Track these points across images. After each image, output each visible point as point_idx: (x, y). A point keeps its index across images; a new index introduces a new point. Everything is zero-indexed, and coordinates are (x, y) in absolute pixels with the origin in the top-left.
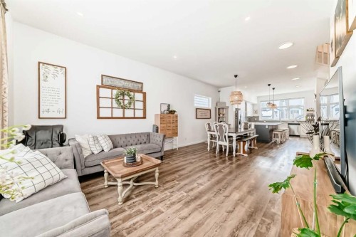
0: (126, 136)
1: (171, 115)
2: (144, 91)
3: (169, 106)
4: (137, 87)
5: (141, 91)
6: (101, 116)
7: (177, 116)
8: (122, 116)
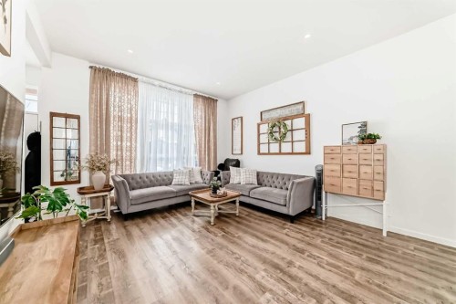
0: (272, 175)
1: (368, 147)
2: (307, 112)
3: (364, 125)
4: (295, 110)
5: (302, 115)
6: (261, 152)
7: (385, 147)
8: (278, 152)
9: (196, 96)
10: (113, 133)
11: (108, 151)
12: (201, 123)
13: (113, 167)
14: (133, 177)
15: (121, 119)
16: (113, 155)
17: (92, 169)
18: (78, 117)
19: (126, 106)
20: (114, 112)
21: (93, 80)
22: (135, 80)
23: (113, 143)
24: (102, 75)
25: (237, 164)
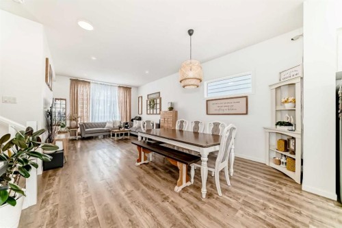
6: (148, 113)
8: (152, 113)
9: (119, 87)
10: (80, 106)
11: (77, 113)
12: (122, 99)
13: (79, 119)
14: (88, 124)
15: (83, 99)
16: (79, 114)
17: (71, 120)
18: (65, 100)
19: (85, 94)
20: (80, 97)
21: (71, 84)
22: (89, 83)
23: (79, 110)
24: (75, 82)
25: (140, 119)
